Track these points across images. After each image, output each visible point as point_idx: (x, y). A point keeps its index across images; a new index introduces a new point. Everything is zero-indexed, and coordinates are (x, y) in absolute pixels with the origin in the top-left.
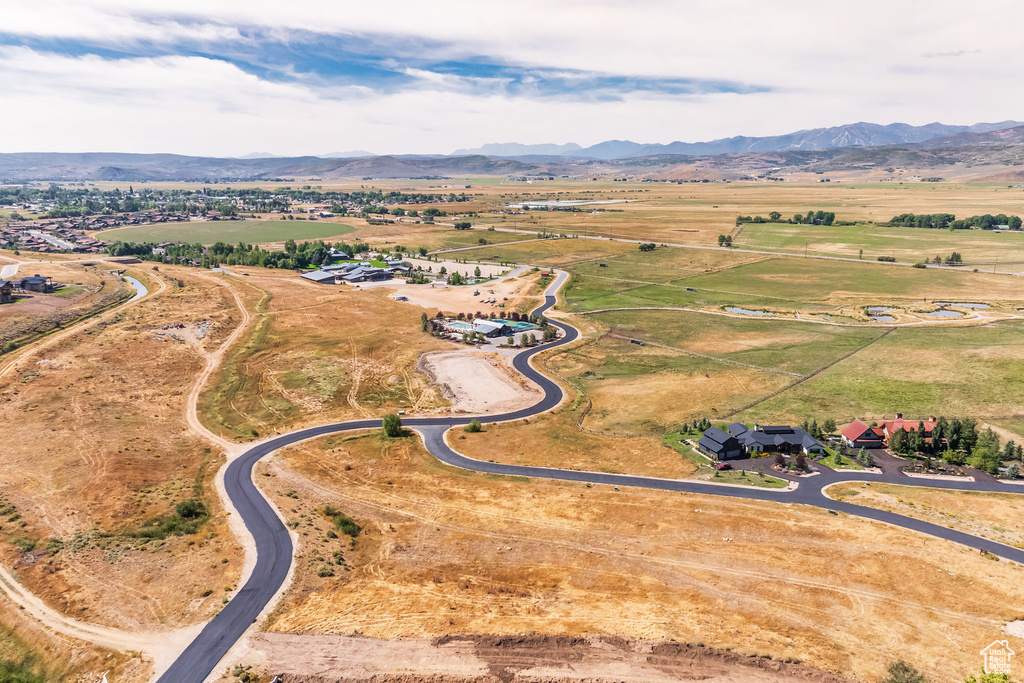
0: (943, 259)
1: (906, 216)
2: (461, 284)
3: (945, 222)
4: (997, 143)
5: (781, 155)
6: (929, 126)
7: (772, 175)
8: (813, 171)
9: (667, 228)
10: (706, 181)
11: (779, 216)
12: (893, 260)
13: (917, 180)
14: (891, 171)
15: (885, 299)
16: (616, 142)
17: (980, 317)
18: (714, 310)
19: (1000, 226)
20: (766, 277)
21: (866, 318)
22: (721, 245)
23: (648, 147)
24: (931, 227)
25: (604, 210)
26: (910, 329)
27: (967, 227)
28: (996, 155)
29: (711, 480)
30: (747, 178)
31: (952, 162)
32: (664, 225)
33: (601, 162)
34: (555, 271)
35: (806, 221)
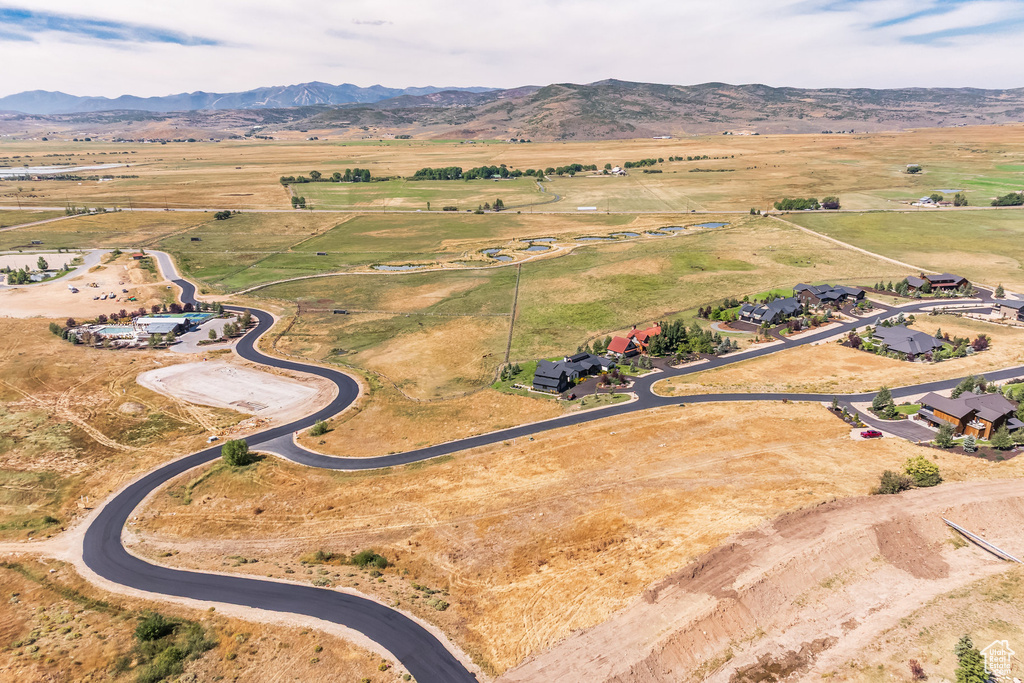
0: (491, 205)
1: (426, 170)
2: (31, 282)
3: (456, 174)
4: (433, 106)
5: (258, 113)
6: (373, 88)
7: (258, 134)
8: (297, 129)
9: (213, 193)
10: (192, 140)
11: (320, 174)
12: (455, 209)
13: (392, 138)
14: (366, 129)
15: (485, 243)
16: (42, 93)
17: (561, 249)
18: (366, 271)
19: (496, 176)
20: (373, 234)
21: (491, 260)
22: (295, 207)
23: (90, 100)
24: (448, 179)
25: (112, 177)
26: (532, 263)
27: (474, 178)
28: (440, 116)
29: (582, 409)
30: (235, 137)
31: (410, 121)
32: (207, 190)
33: (38, 118)
34: (146, 251)
35: (347, 178)
